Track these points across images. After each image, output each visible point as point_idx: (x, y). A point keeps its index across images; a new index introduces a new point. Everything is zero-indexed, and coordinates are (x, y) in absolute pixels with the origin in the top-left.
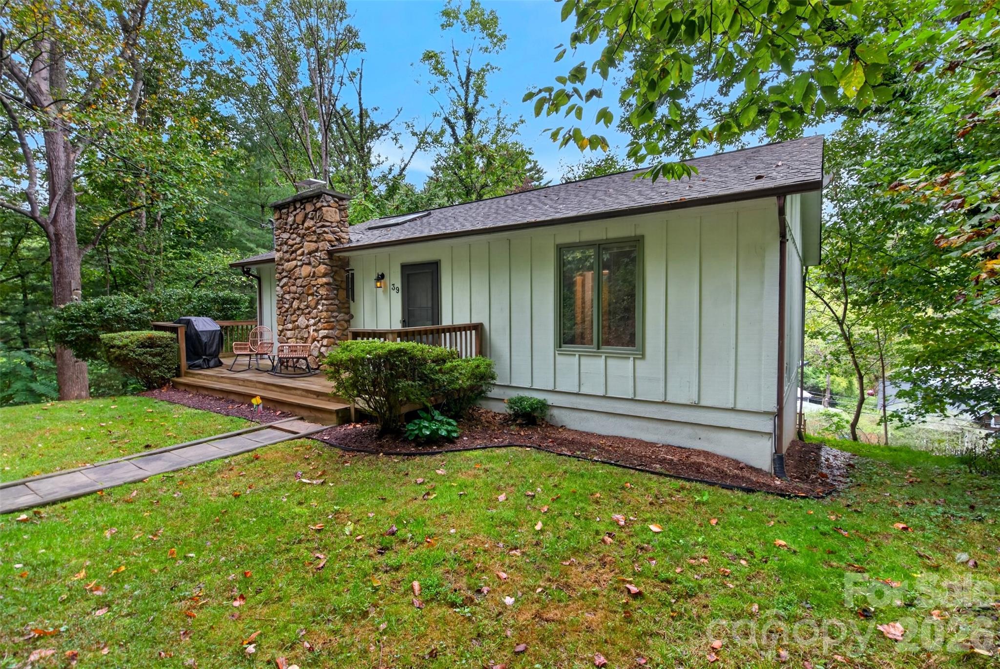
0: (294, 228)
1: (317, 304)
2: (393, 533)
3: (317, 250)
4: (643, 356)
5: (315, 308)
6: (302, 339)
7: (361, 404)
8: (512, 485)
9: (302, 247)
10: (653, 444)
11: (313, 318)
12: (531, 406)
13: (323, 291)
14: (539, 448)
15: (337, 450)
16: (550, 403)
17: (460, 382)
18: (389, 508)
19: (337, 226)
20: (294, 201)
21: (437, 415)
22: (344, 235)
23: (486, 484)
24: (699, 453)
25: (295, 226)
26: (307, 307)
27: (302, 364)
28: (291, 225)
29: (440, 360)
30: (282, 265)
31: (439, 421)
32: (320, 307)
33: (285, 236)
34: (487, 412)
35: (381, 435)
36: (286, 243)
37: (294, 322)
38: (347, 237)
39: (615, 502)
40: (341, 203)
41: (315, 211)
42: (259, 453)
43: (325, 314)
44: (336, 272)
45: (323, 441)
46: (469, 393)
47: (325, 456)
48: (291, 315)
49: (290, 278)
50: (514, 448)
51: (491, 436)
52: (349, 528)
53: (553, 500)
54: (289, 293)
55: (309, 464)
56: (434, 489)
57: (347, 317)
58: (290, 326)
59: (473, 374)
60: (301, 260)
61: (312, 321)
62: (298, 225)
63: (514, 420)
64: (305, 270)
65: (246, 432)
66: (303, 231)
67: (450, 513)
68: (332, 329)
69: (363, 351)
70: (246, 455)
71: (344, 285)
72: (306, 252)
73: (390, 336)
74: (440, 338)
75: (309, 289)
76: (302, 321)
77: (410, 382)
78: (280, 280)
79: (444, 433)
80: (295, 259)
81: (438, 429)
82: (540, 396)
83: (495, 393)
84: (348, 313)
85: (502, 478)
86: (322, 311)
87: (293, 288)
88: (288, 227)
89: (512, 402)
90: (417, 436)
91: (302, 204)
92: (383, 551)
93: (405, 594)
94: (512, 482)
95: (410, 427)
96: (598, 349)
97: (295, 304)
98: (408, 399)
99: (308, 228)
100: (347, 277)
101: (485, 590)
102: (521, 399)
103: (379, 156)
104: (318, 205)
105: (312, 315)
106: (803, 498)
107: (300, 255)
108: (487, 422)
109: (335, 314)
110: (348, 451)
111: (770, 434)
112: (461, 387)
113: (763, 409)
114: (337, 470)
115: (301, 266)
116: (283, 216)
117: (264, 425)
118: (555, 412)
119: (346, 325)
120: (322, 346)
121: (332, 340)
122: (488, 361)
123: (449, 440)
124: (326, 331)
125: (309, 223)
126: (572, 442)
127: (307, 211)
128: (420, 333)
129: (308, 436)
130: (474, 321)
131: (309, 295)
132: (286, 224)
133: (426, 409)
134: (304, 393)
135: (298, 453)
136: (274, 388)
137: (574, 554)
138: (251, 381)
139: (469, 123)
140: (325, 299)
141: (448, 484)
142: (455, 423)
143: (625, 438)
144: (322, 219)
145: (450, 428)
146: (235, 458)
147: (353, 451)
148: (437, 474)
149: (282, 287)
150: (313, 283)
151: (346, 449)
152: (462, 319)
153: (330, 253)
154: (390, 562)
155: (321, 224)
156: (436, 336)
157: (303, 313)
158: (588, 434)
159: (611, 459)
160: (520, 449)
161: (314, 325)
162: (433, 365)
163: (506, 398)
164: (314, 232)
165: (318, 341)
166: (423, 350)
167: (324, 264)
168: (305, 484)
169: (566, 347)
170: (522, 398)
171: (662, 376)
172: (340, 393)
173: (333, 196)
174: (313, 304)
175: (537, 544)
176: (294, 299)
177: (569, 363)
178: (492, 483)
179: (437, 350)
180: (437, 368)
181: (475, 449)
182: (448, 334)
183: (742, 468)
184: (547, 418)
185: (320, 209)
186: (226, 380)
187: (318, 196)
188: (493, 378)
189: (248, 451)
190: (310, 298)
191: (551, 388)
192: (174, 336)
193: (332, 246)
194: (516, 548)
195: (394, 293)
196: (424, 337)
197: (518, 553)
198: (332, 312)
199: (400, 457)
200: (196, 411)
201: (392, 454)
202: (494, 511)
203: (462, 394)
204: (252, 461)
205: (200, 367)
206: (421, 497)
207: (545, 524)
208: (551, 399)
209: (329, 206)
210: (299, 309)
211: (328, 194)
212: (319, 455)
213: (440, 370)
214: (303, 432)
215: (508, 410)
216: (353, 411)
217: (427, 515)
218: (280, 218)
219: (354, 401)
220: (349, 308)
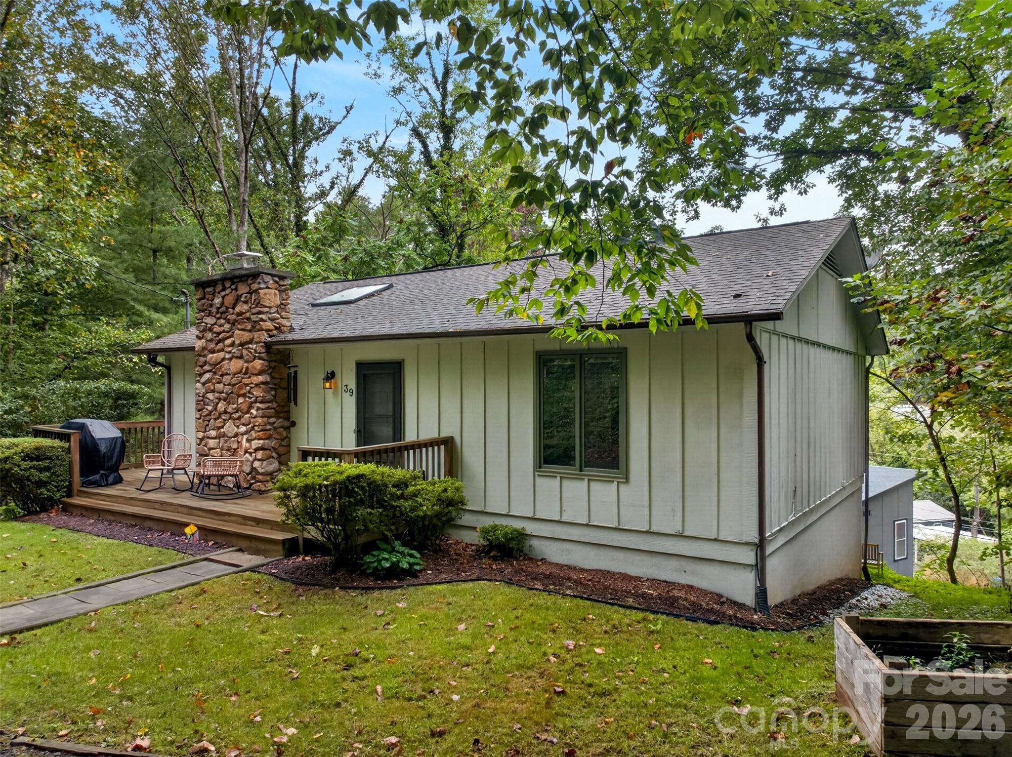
0: (222, 312)
1: (250, 407)
2: (357, 655)
3: (251, 342)
4: (627, 479)
5: (248, 412)
6: (228, 450)
7: (313, 533)
8: (474, 617)
9: (231, 336)
10: (638, 578)
11: (244, 425)
12: (506, 535)
13: (257, 393)
14: (510, 582)
15: (288, 584)
16: (528, 532)
17: (425, 508)
18: (351, 635)
19: (277, 312)
20: (223, 279)
21: (397, 544)
22: (284, 322)
23: (447, 616)
24: (682, 587)
25: (223, 309)
26: (237, 410)
27: (230, 482)
28: (218, 309)
29: (402, 484)
30: (205, 356)
31: (401, 553)
32: (254, 411)
33: (210, 320)
34: (457, 543)
35: (335, 568)
36: (210, 330)
37: (219, 428)
38: (288, 324)
39: (571, 631)
40: (281, 283)
41: (250, 293)
42: (204, 585)
43: (260, 420)
44: (274, 368)
45: (272, 574)
46: (435, 521)
47: (276, 589)
48: (216, 419)
49: (215, 373)
50: (482, 582)
51: (458, 570)
52: (316, 650)
53: (511, 629)
54: (213, 391)
55: (262, 598)
56: (394, 620)
57: (287, 424)
58: (213, 433)
59: (439, 500)
60: (230, 352)
61: (243, 429)
62: (227, 308)
63: (488, 552)
64: (235, 365)
65: (181, 565)
66: (234, 317)
67: (409, 639)
68: (268, 438)
69: (319, 476)
70: (191, 589)
71: (284, 384)
72: (237, 342)
73: (347, 458)
74: (402, 456)
75: (240, 388)
76: (230, 428)
77: (369, 510)
78: (201, 375)
79: (405, 566)
80: (222, 350)
81: (398, 562)
82: (518, 525)
83: (467, 519)
84: (287, 419)
85: (464, 610)
86: (255, 417)
87: (220, 387)
88: (214, 310)
89: (485, 532)
90: (376, 568)
91: (233, 283)
92: (348, 667)
93: (370, 694)
94: (474, 614)
95: (368, 559)
96: (581, 471)
97: (221, 406)
98: (366, 526)
99: (240, 314)
100: (289, 375)
101: (437, 692)
102: (495, 528)
103: (316, 162)
104: (255, 286)
105: (243, 420)
106: (773, 630)
107: (229, 346)
108: (457, 554)
109: (272, 420)
110: (301, 584)
111: (752, 565)
112: (425, 516)
113: (745, 539)
114: (292, 603)
115: (230, 359)
116: (207, 296)
117: (198, 557)
118: (535, 543)
119: (285, 434)
120: (255, 459)
121: (268, 452)
122: (457, 484)
123: (411, 573)
124: (261, 442)
125: (241, 307)
126: (548, 577)
127: (239, 293)
128: (379, 452)
129: (253, 569)
130: (444, 434)
131: (239, 396)
132: (211, 305)
133: (386, 540)
134: (240, 520)
135: (247, 587)
136: (200, 513)
137: (518, 669)
138: (171, 504)
139: (447, 138)
140: (261, 402)
141: (408, 615)
142: (418, 556)
143: (609, 572)
144: (258, 304)
145: (412, 560)
146: (180, 591)
147: (306, 584)
148: (397, 607)
149: (204, 384)
150: (246, 381)
151: (298, 583)
152: (429, 433)
153: (268, 346)
154: (355, 675)
155: (257, 309)
156: (398, 454)
157: (231, 418)
158: (569, 567)
159: (584, 593)
160: (488, 583)
161: (246, 433)
162: (394, 490)
163: (479, 527)
164: (249, 319)
165: (251, 454)
166: (383, 474)
167: (260, 358)
168: (263, 616)
169: (547, 468)
170: (496, 526)
171: (647, 504)
172: (290, 521)
173: (273, 276)
174: (244, 407)
175: (488, 662)
176: (220, 399)
177: (549, 485)
178: (453, 615)
179: (399, 473)
180: (399, 493)
181: (440, 583)
182: (411, 452)
183: (723, 603)
184: (526, 550)
185: (256, 291)
186: (139, 503)
187: (254, 275)
188: (463, 504)
189: (193, 585)
190: (241, 400)
191: (530, 515)
192: (66, 445)
193: (270, 336)
194: (468, 665)
195: (346, 395)
196: (384, 456)
197: (470, 669)
198: (269, 417)
199: (357, 591)
200: (110, 541)
201: (350, 588)
202: (452, 638)
203: (427, 523)
204: (200, 595)
205: (98, 484)
206: (381, 627)
207: (497, 648)
208: (530, 528)
209: (268, 288)
210: (225, 412)
211: (266, 274)
212: (270, 588)
213: (402, 494)
214: (246, 565)
215: (482, 542)
216: (301, 541)
217: (388, 641)
218: (204, 298)
219: (304, 529)
220: (289, 412)
